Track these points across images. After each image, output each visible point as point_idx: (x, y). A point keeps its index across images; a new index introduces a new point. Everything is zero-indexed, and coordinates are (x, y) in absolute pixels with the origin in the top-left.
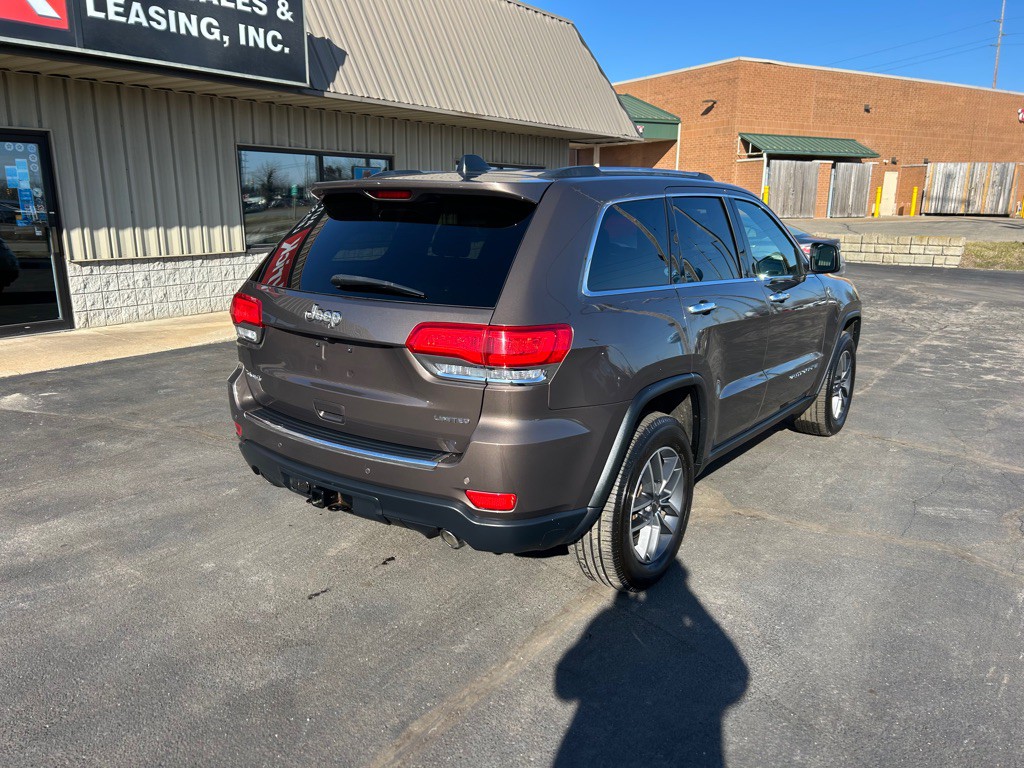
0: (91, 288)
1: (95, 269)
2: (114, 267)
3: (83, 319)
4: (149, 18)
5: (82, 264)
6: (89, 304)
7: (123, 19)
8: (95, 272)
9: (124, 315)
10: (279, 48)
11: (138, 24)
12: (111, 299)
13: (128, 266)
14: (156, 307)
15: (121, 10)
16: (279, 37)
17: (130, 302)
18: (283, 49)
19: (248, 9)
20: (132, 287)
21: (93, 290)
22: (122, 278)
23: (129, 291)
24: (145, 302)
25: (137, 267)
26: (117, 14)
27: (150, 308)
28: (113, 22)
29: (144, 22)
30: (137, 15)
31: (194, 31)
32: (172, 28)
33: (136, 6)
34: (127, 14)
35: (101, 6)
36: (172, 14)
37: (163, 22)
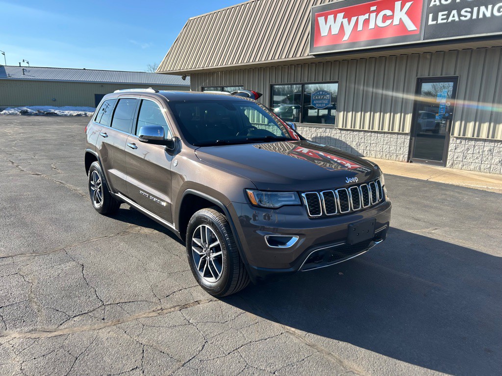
0: (459, 150)
1: (463, 142)
2: (473, 142)
3: (450, 164)
4: (460, 15)
5: (457, 138)
6: (455, 157)
7: (445, 21)
8: (463, 143)
9: (472, 167)
11: (453, 21)
12: (468, 157)
13: (481, 142)
14: (492, 166)
15: (445, 17)
17: (477, 161)
20: (481, 153)
21: (459, 151)
22: (476, 148)
23: (478, 155)
24: (487, 163)
25: (487, 144)
26: (442, 19)
27: (489, 166)
28: (440, 24)
29: (456, 19)
30: (454, 16)
31: (488, 14)
32: (474, 17)
33: (454, 12)
34: (447, 18)
35: (435, 18)
36: (475, 9)
37: (469, 15)
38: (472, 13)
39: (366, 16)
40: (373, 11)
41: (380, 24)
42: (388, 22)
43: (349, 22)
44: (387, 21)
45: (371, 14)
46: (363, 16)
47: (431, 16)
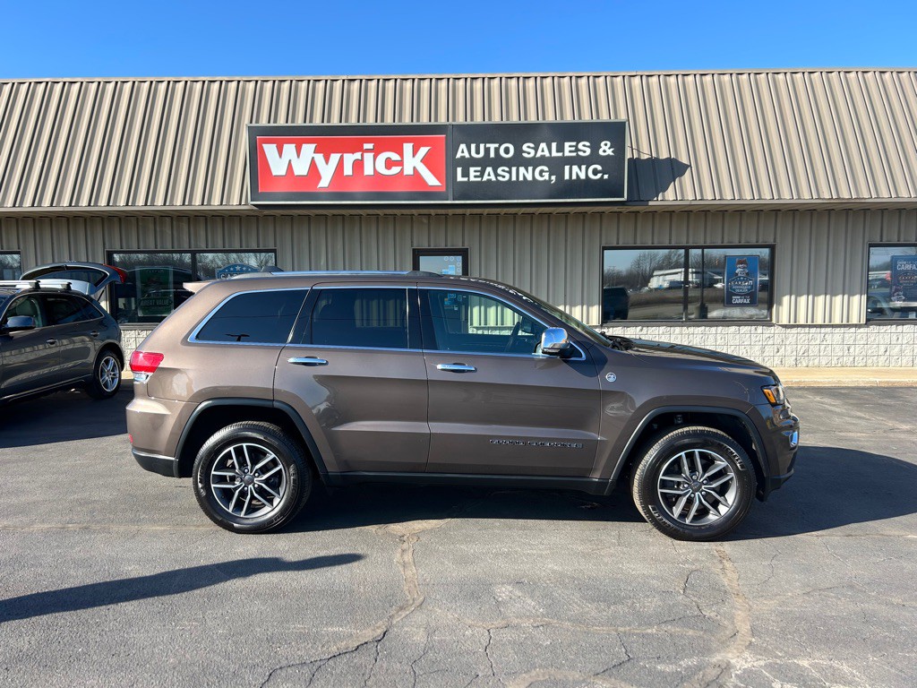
4: (497, 175)
7: (479, 179)
10: (599, 176)
11: (489, 181)
15: (478, 174)
16: (599, 168)
18: (602, 176)
19: (574, 154)
26: (475, 177)
28: (473, 182)
29: (493, 178)
30: (489, 174)
31: (529, 178)
32: (514, 178)
33: (489, 169)
34: (482, 176)
35: (466, 174)
36: (514, 169)
37: (507, 176)
38: (510, 172)
39: (358, 156)
40: (368, 151)
41: (382, 170)
42: (395, 170)
43: (327, 160)
44: (394, 168)
45: (365, 154)
46: (351, 155)
47: (459, 170)
